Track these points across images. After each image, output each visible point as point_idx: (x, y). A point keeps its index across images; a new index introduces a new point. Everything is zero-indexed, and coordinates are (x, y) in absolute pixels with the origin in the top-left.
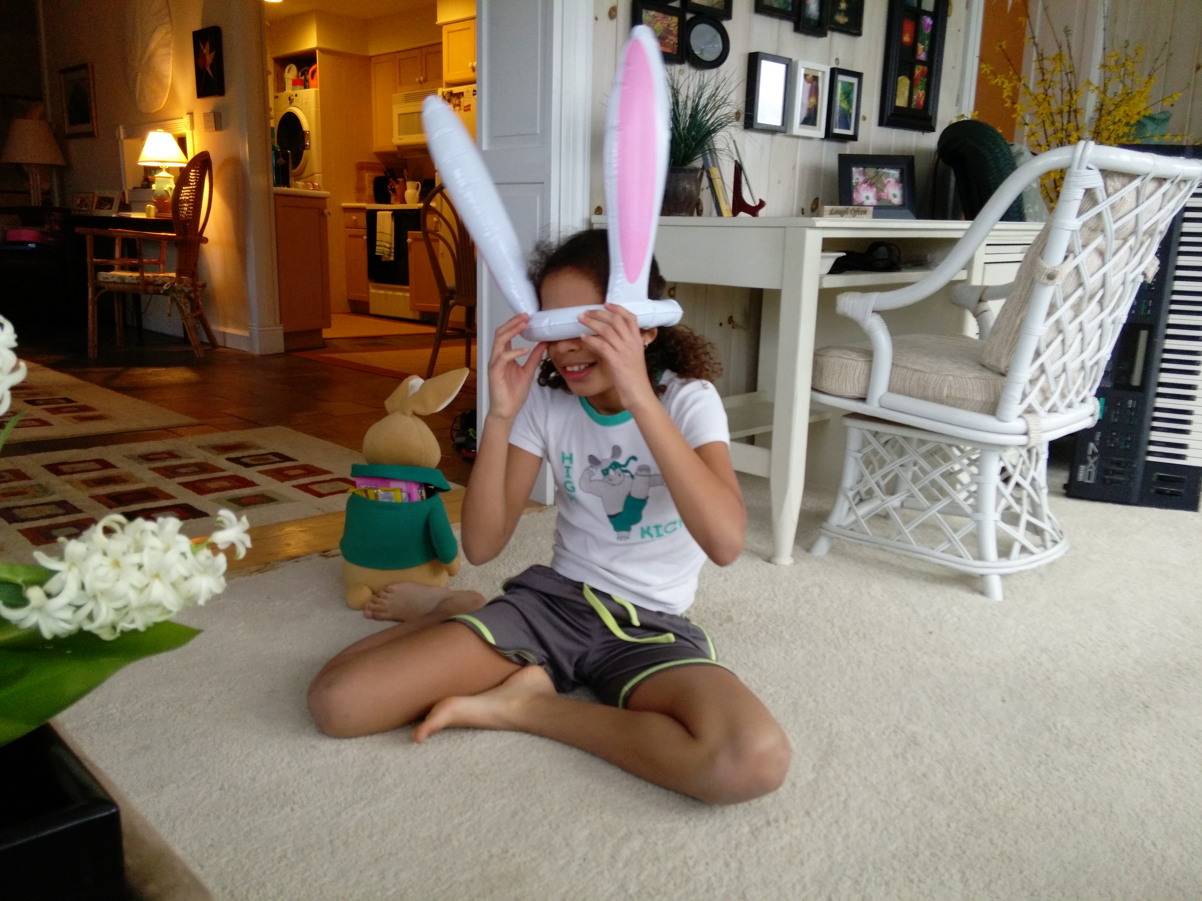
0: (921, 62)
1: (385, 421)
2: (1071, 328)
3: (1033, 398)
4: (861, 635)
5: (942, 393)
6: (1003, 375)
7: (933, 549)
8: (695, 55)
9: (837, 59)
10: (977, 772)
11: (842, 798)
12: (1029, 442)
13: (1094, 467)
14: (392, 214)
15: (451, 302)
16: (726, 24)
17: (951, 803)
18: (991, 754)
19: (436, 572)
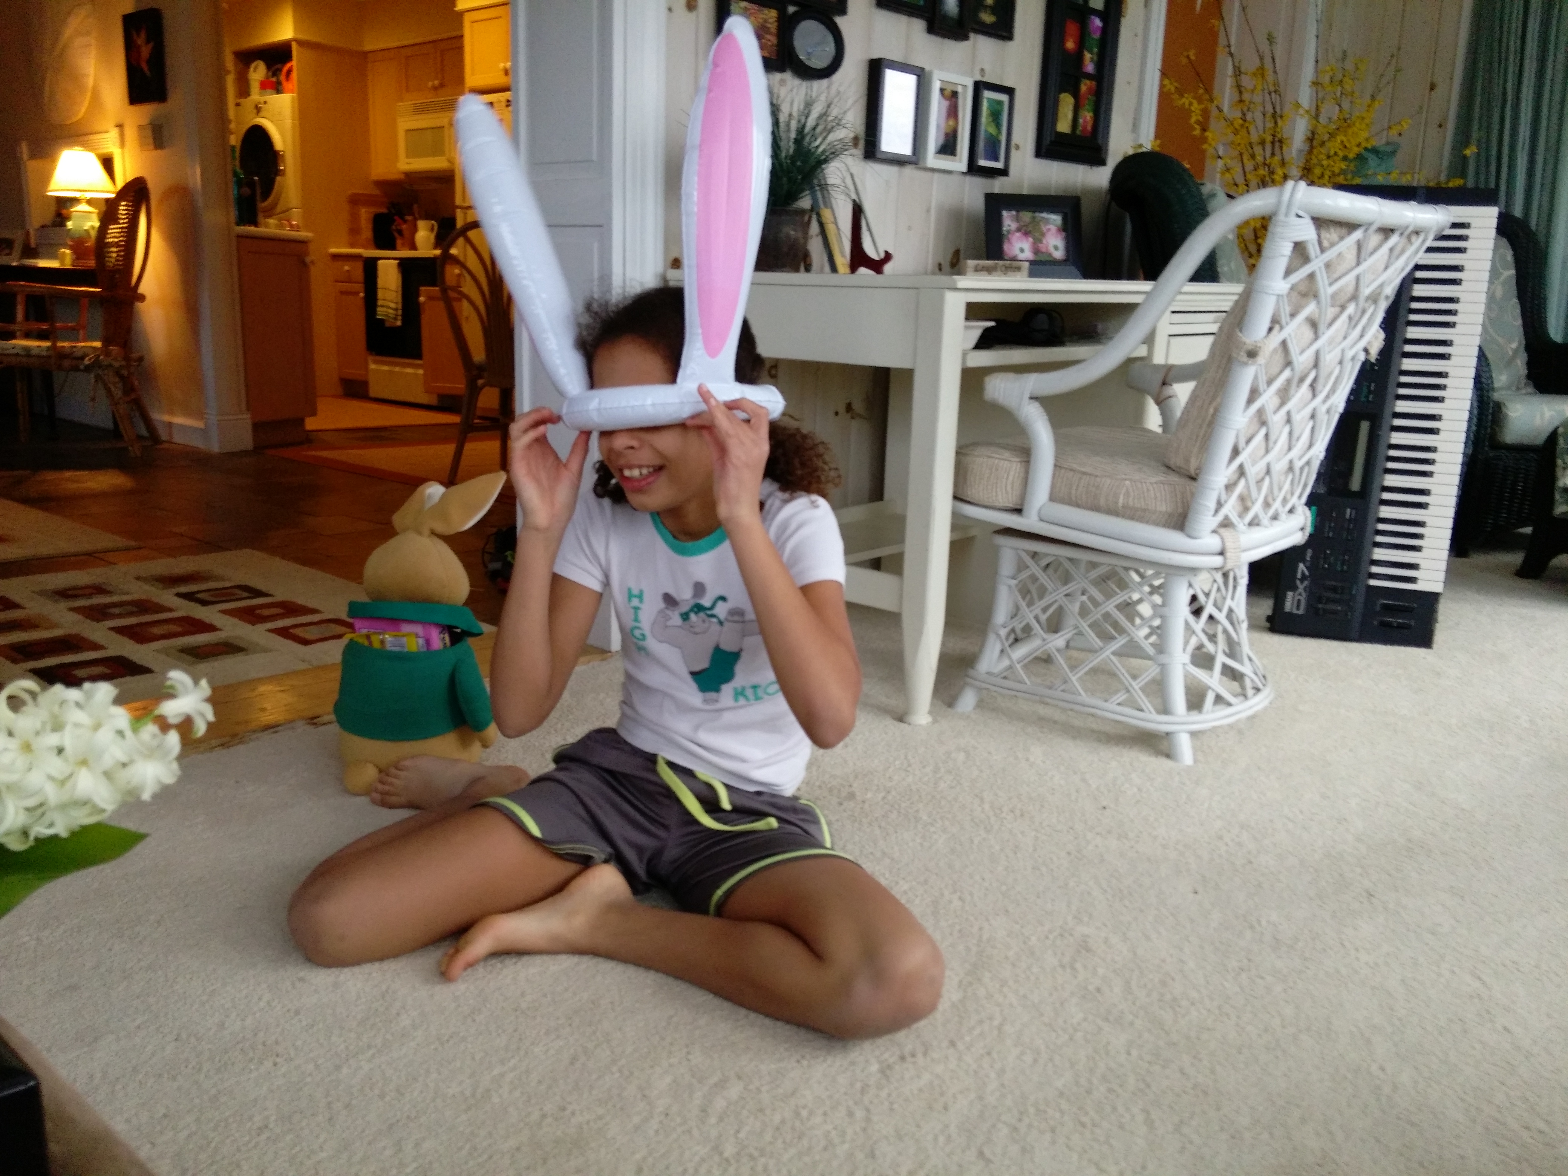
0: (1088, 76)
1: (393, 542)
2: (1277, 419)
3: (1230, 508)
4: (1018, 812)
5: (1117, 503)
6: (1193, 479)
7: (1106, 701)
8: (800, 60)
9: (982, 70)
10: (1164, 983)
11: (996, 1023)
12: (1225, 563)
13: (1304, 594)
14: (399, 265)
15: (480, 382)
16: (839, 21)
17: (1132, 1024)
18: (1181, 961)
19: (465, 743)
